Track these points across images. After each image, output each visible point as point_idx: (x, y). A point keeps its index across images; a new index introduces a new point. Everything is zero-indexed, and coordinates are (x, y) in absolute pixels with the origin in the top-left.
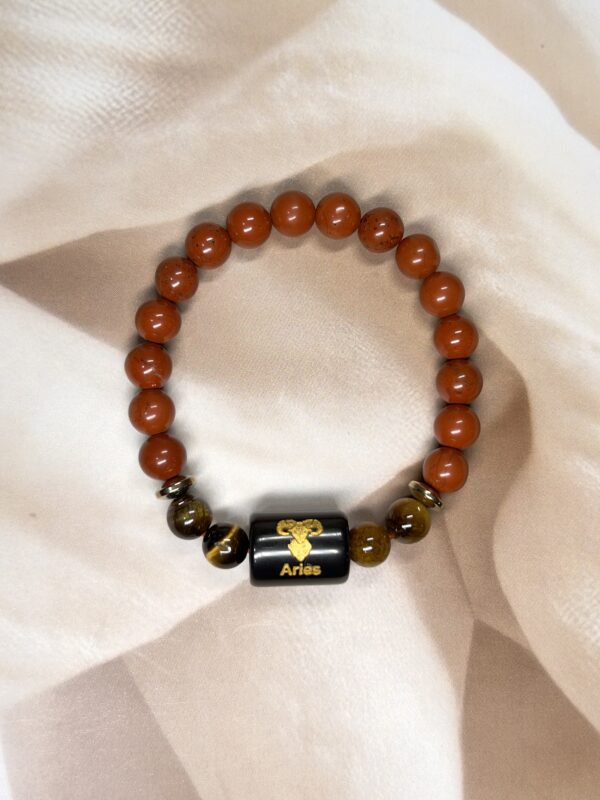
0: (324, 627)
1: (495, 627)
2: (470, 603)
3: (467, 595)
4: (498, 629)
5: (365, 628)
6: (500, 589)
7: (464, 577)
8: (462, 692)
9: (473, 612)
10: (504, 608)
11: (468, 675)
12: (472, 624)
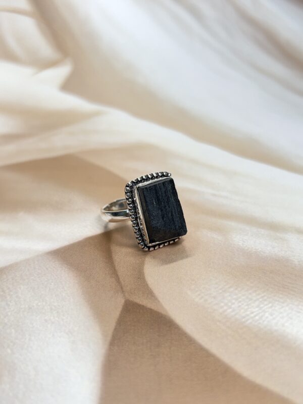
0: (9, 303)
1: (141, 303)
2: (123, 292)
3: (122, 288)
4: (142, 304)
5: (39, 304)
6: (147, 285)
7: (121, 280)
8: (109, 338)
9: (124, 296)
10: (150, 293)
11: (115, 329)
12: (123, 301)
